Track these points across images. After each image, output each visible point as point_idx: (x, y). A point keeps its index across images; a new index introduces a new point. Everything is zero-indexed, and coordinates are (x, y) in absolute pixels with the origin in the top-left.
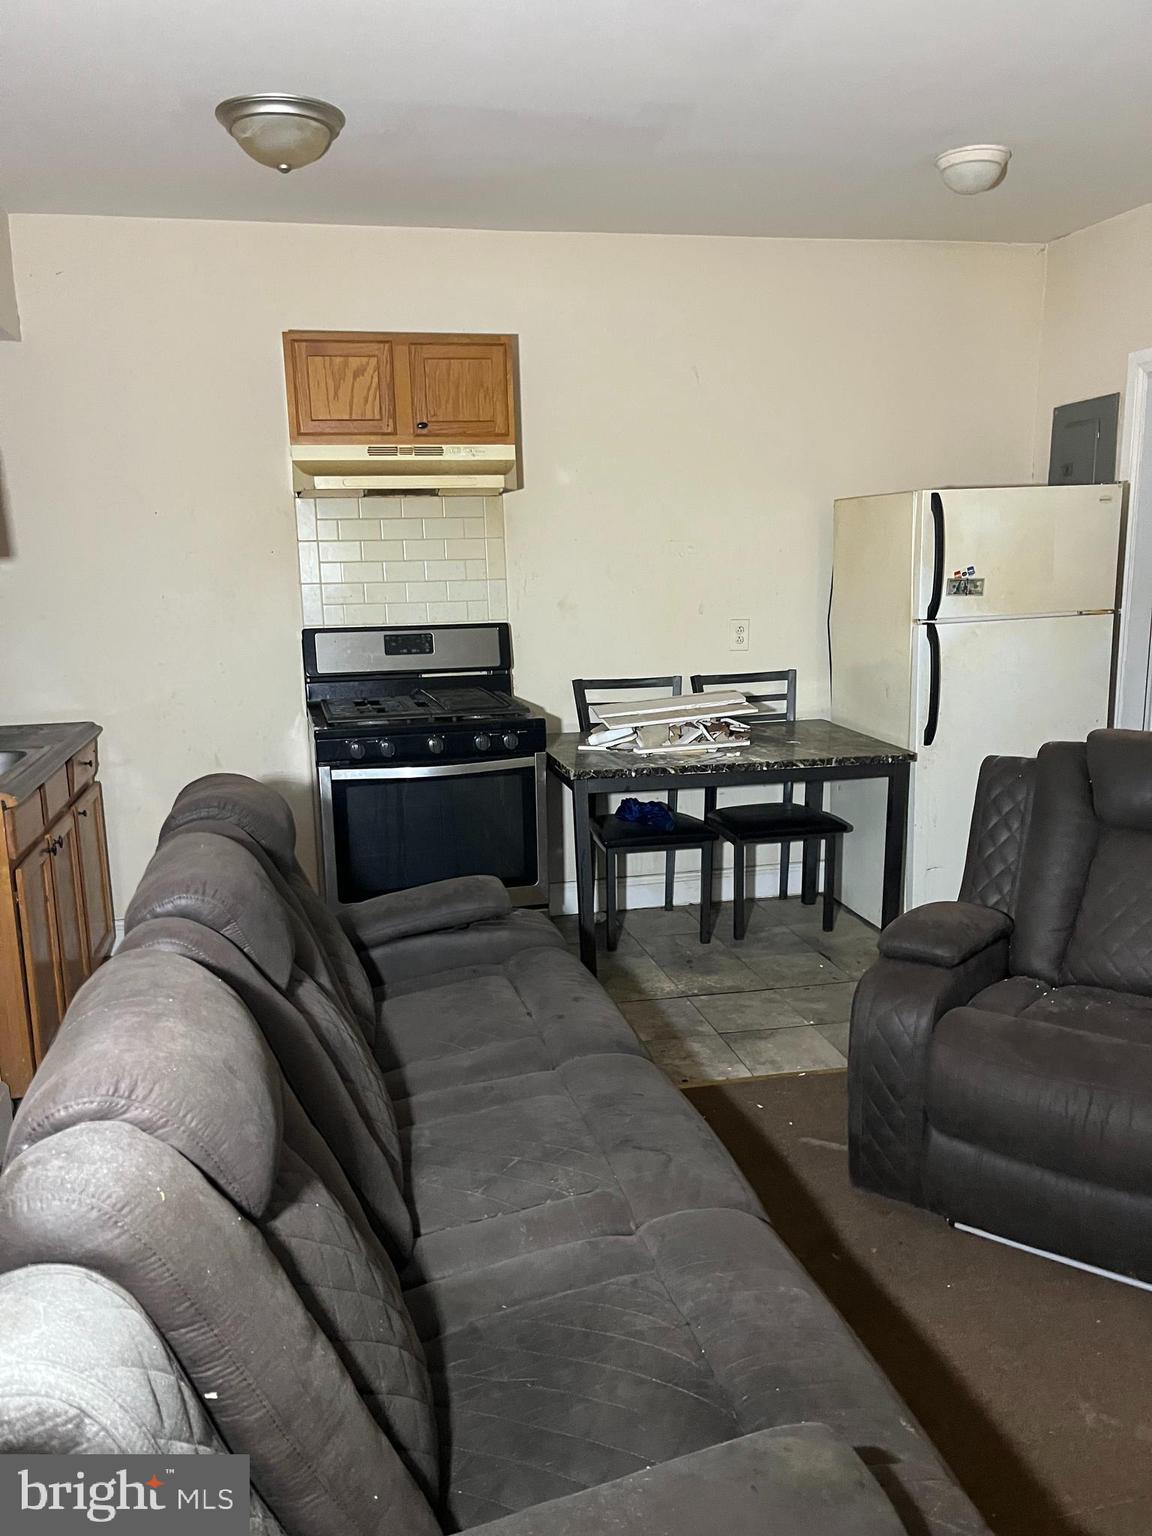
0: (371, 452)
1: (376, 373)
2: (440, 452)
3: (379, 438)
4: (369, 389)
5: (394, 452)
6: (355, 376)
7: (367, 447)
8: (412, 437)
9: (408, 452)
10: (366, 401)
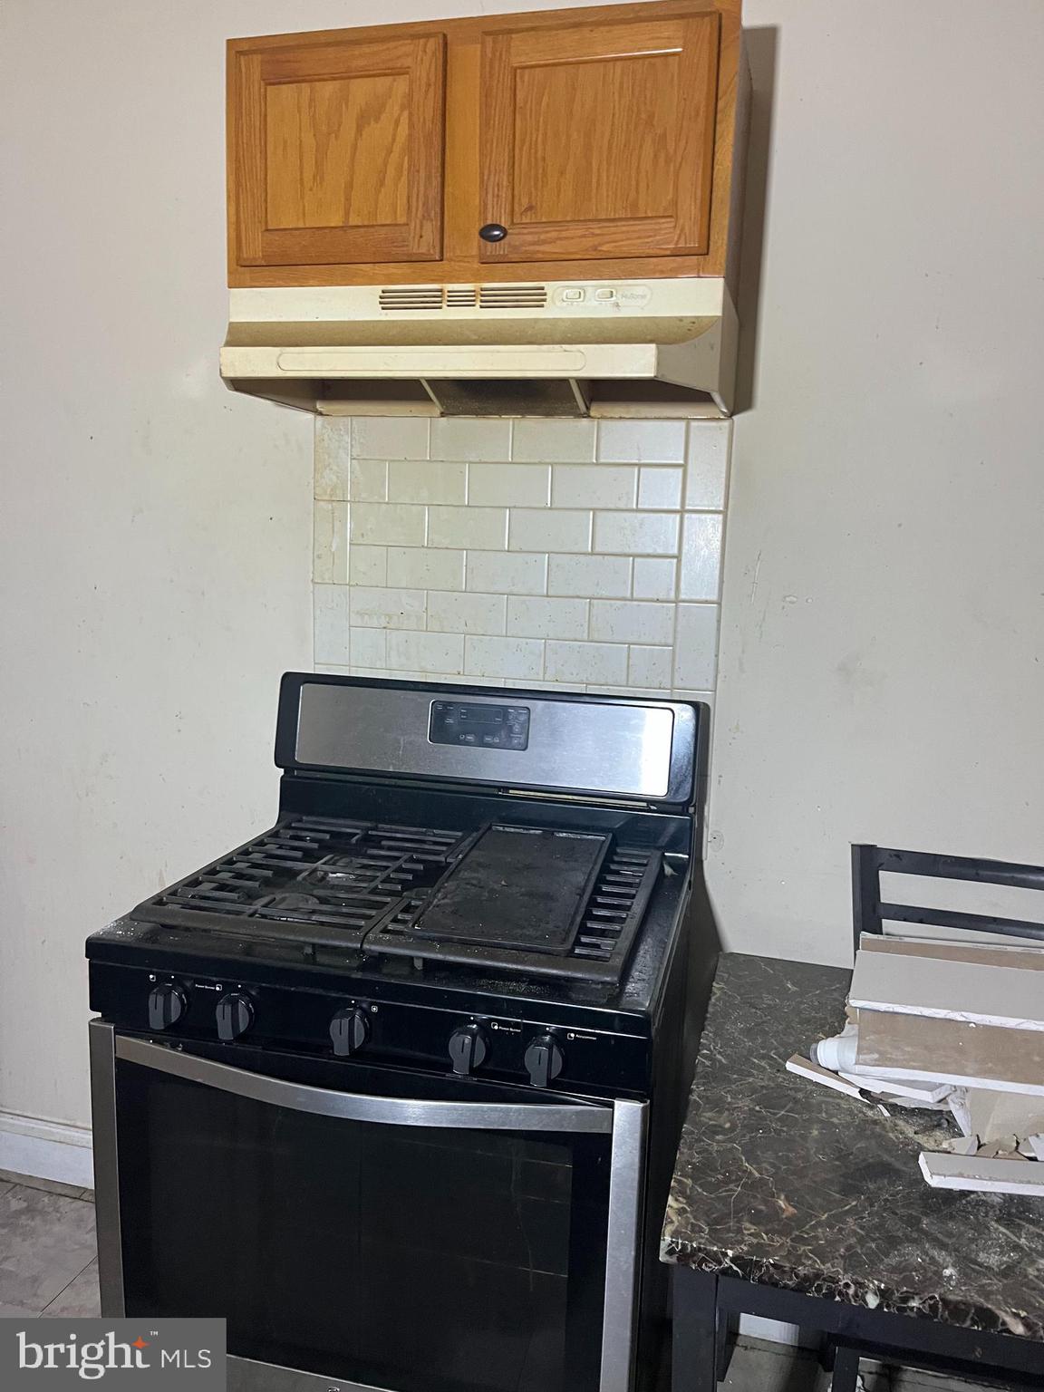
0: (387, 302)
1: (406, 114)
2: (539, 299)
3: (404, 269)
4: (390, 151)
5: (433, 302)
6: (362, 123)
7: (378, 289)
8: (476, 265)
9: (465, 300)
10: (382, 183)
